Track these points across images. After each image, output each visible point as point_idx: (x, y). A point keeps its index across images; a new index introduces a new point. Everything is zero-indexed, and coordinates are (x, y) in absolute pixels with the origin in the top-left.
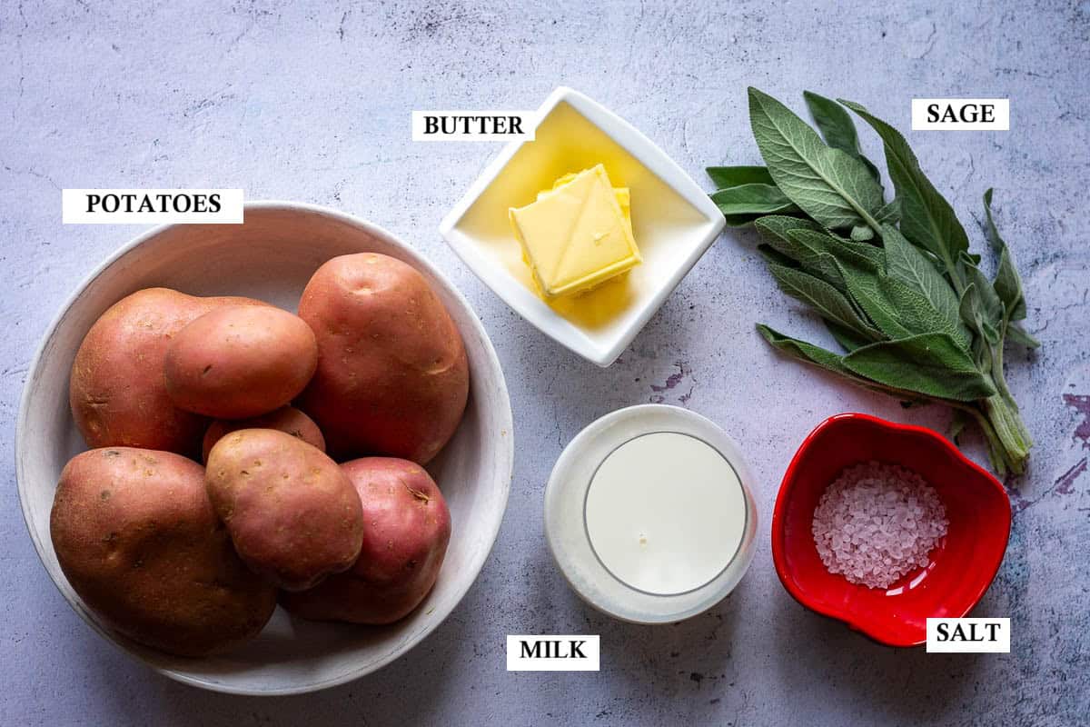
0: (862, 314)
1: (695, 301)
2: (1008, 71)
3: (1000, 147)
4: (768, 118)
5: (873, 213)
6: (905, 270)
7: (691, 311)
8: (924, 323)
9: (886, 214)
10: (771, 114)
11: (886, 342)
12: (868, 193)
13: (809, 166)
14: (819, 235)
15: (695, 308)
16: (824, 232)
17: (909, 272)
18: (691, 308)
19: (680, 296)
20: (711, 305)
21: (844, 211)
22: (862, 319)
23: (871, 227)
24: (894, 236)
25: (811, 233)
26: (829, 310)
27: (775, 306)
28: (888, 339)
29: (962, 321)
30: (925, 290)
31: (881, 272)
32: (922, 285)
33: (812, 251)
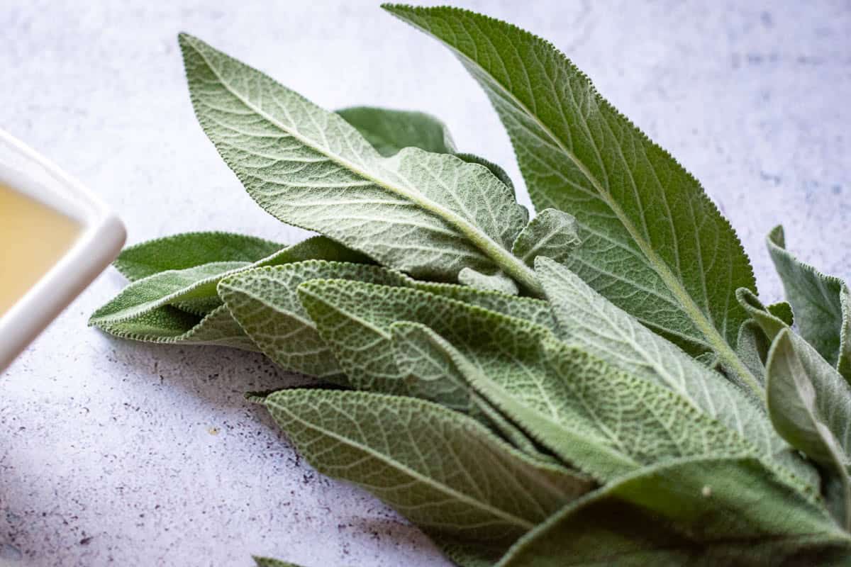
0: (517, 435)
1: (92, 527)
2: (755, 59)
3: (778, 180)
4: (232, 95)
5: (507, 240)
6: (609, 340)
7: (84, 549)
8: (685, 444)
9: (539, 237)
10: (242, 89)
11: (594, 495)
12: (488, 202)
13: (337, 165)
14: (379, 291)
15: (92, 544)
16: (392, 280)
17: (619, 344)
18: (84, 542)
19: (50, 520)
20: (134, 532)
21: (436, 237)
22: (515, 446)
23: (508, 274)
24: (569, 280)
25: (359, 287)
26: (435, 475)
27: (301, 519)
28: (595, 485)
29: (784, 444)
30: (669, 378)
31: (550, 344)
32: (659, 368)
33: (368, 330)
